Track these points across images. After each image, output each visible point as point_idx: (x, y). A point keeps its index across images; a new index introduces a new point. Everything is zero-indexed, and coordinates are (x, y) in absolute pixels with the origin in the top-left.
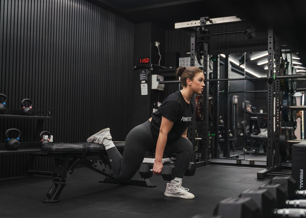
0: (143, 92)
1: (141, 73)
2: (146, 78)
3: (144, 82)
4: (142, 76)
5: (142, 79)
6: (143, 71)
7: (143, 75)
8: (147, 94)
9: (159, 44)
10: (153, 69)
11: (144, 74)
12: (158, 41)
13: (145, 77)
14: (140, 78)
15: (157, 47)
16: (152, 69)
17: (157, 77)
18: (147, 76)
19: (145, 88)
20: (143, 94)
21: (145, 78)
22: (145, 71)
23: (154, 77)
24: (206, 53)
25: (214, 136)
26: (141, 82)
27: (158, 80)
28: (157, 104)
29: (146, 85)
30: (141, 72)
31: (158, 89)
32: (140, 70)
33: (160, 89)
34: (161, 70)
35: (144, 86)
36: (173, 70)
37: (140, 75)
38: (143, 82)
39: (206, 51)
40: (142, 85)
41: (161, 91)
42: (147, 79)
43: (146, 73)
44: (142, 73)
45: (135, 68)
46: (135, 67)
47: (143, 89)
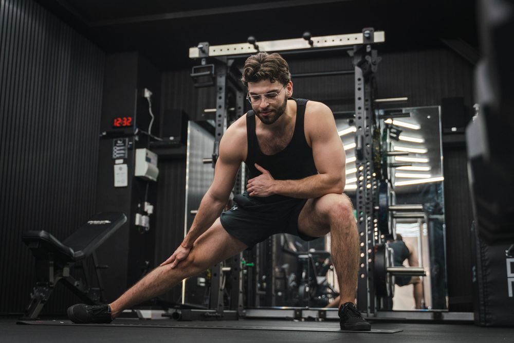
0: (118, 182)
1: (115, 145)
2: (124, 154)
3: (121, 161)
4: (118, 151)
5: (118, 156)
6: (120, 140)
7: (118, 148)
8: (125, 184)
9: (151, 93)
10: (139, 138)
11: (122, 148)
12: (149, 89)
13: (123, 152)
14: (112, 154)
15: (146, 99)
16: (137, 138)
17: (147, 154)
18: (127, 152)
19: (123, 173)
20: (117, 184)
21: (122, 155)
22: (124, 142)
23: (141, 154)
24: (239, 110)
25: (251, 266)
26: (114, 162)
27: (148, 160)
28: (143, 207)
29: (125, 167)
30: (116, 142)
31: (147, 176)
32: (114, 140)
33: (150, 178)
34: (152, 142)
35: (121, 169)
36: (175, 143)
37: (114, 148)
38: (117, 161)
39: (240, 108)
40: (116, 168)
41: (152, 181)
42: (126, 157)
43: (124, 145)
44: (118, 145)
45: (104, 136)
46: (104, 134)
47: (118, 174)
